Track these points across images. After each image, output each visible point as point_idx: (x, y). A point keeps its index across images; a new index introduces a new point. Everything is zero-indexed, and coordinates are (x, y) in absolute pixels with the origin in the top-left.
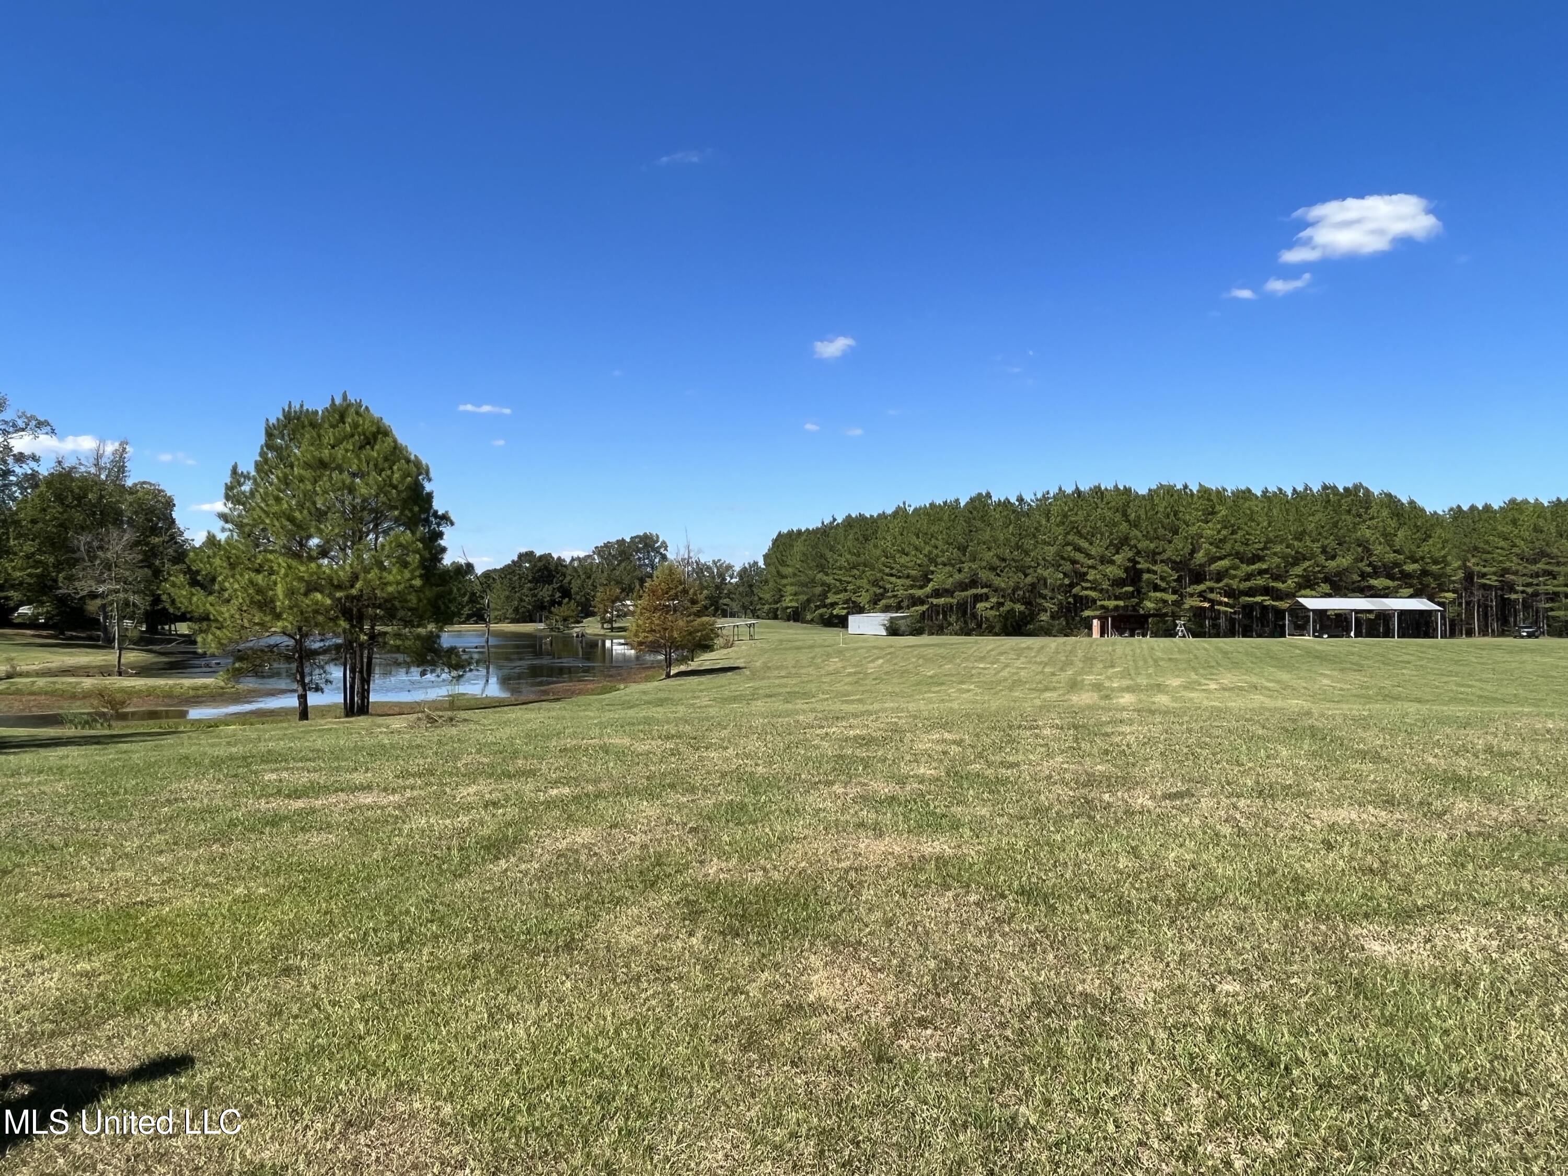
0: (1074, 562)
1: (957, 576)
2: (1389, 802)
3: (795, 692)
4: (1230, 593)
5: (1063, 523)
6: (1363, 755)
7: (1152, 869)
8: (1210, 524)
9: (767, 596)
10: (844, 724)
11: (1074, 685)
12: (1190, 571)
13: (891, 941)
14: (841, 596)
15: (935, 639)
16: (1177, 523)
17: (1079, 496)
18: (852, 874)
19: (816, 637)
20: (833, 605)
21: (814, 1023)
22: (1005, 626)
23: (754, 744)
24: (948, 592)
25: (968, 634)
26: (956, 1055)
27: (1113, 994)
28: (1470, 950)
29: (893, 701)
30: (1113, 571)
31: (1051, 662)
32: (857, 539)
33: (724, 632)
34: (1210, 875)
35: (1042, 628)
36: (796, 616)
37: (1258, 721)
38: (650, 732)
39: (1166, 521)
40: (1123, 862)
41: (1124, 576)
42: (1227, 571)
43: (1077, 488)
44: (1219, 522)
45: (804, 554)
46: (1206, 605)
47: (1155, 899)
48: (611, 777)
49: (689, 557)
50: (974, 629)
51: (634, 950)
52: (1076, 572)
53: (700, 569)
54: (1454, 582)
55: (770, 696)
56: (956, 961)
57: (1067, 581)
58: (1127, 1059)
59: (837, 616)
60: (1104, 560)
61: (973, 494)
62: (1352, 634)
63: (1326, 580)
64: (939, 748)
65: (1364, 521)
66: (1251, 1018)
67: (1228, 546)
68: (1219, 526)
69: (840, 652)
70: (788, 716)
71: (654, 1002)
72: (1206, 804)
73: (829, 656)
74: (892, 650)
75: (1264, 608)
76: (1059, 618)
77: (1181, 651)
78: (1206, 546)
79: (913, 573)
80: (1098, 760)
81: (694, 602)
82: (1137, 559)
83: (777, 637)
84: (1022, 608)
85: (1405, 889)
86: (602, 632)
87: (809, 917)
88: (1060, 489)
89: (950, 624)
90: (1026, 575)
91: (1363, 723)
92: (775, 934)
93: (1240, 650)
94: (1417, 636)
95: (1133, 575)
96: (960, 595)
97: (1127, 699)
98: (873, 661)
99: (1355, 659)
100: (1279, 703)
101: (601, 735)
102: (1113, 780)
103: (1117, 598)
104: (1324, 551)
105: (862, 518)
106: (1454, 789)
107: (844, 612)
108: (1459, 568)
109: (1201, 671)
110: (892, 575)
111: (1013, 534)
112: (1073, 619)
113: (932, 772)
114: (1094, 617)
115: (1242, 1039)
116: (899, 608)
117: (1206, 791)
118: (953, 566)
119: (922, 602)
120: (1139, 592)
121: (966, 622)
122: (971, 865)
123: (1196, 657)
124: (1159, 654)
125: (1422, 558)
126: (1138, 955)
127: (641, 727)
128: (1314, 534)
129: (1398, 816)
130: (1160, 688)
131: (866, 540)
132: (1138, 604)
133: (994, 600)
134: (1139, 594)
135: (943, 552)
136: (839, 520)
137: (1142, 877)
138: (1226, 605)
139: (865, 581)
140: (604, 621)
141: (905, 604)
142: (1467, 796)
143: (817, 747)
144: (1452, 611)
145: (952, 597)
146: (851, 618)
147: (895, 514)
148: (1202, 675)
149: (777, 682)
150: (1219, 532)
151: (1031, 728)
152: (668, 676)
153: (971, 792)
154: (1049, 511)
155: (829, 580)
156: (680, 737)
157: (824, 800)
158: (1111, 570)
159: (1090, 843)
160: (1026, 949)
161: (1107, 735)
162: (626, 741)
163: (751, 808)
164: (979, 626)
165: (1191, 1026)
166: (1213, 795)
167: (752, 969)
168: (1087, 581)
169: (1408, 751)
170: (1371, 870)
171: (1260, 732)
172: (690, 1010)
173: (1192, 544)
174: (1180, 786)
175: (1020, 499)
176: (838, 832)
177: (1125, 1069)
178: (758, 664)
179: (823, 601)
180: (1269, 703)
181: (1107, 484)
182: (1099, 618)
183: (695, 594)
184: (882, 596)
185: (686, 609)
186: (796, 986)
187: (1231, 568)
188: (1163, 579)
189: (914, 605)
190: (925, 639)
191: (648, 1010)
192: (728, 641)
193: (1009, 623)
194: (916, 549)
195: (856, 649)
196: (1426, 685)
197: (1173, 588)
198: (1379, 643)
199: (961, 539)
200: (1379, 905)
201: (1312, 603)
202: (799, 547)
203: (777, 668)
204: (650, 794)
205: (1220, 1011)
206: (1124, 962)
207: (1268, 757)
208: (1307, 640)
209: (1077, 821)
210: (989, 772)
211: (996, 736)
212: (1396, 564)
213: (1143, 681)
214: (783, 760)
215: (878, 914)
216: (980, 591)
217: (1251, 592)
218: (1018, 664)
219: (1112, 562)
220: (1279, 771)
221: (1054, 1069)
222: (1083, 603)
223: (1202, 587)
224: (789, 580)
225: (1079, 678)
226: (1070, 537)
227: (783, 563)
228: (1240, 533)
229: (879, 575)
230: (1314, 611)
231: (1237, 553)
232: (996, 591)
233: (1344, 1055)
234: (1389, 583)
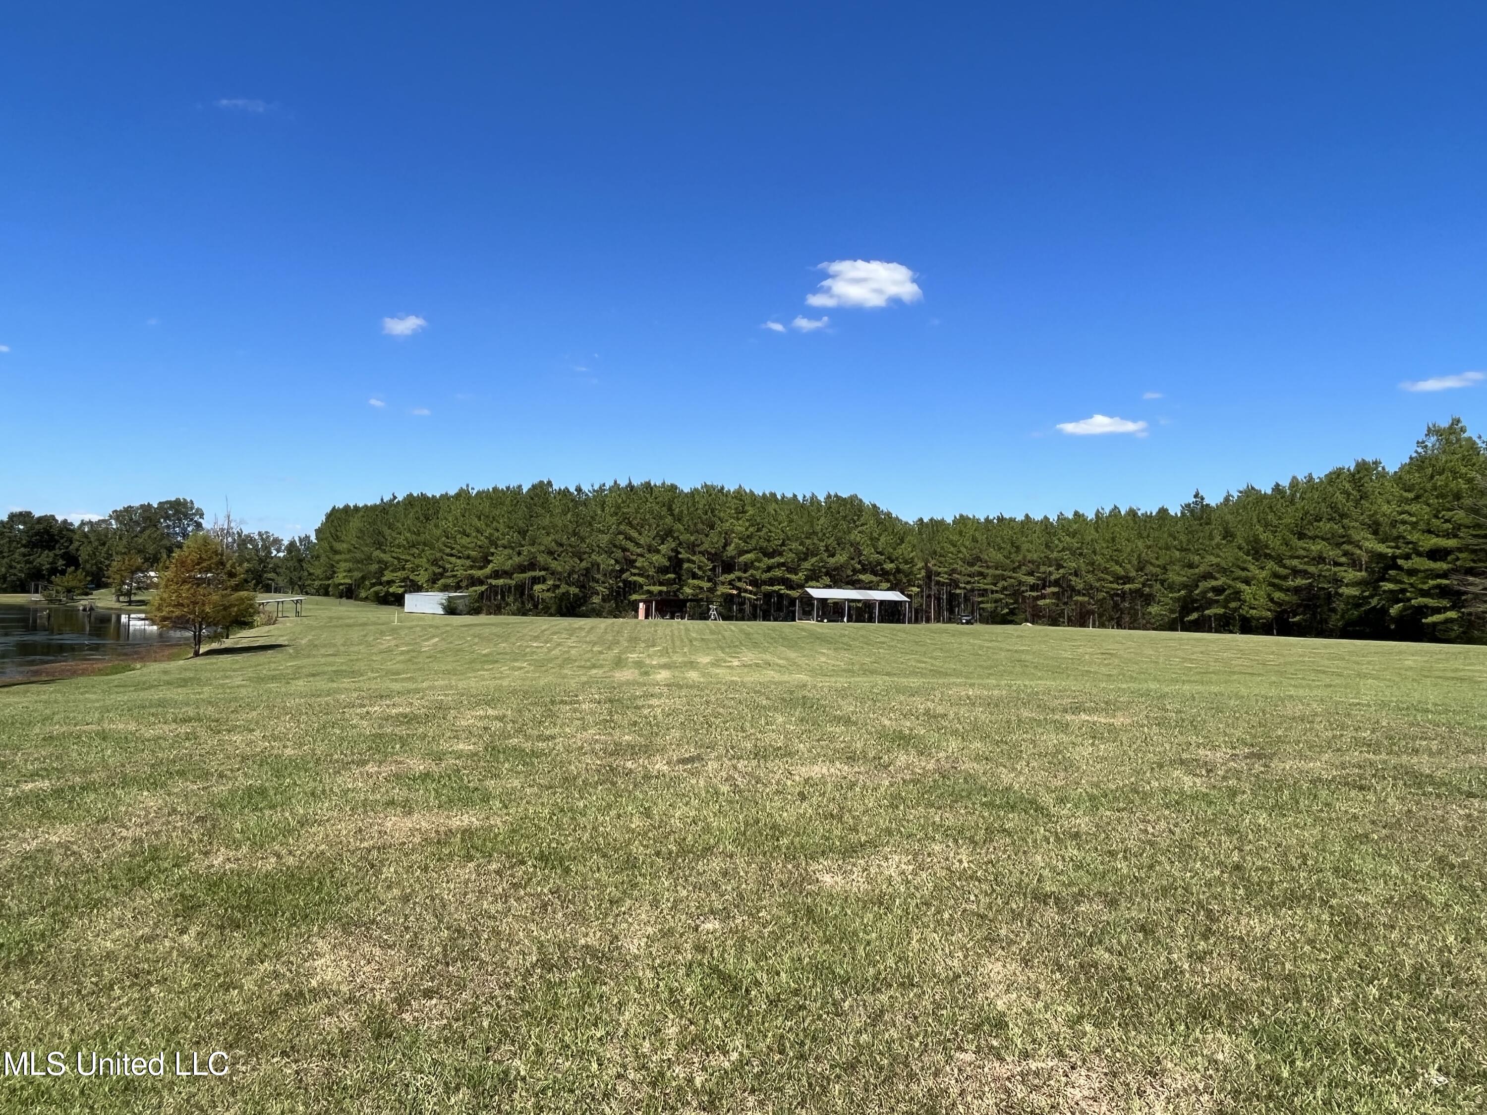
0: (625, 550)
1: (517, 559)
2: (851, 759)
3: (342, 671)
4: (754, 582)
5: (617, 514)
6: (838, 720)
7: (660, 827)
8: (740, 522)
9: (318, 572)
10: (388, 702)
11: (619, 663)
12: (723, 561)
13: (406, 917)
14: (399, 574)
15: (493, 618)
16: (713, 519)
17: (631, 490)
18: (375, 853)
19: (370, 615)
20: (390, 583)
21: (313, 1009)
22: (560, 607)
23: (286, 725)
24: (507, 574)
25: (524, 614)
26: (457, 1020)
27: (611, 943)
28: (893, 874)
29: (443, 679)
30: (659, 559)
31: (601, 641)
32: (418, 518)
33: (267, 608)
34: (707, 829)
35: (594, 610)
36: (349, 593)
37: (764, 693)
38: (164, 715)
39: (704, 517)
40: (636, 823)
41: (667, 564)
42: (752, 563)
43: (630, 483)
44: (747, 520)
45: (361, 531)
46: (735, 592)
47: (658, 854)
48: (106, 767)
49: (229, 528)
50: (530, 610)
51: (110, 956)
52: (626, 560)
53: (244, 541)
54: (919, 579)
55: (313, 675)
56: (469, 929)
57: (618, 568)
58: (616, 1001)
59: (393, 594)
60: (651, 549)
61: (536, 481)
62: (845, 619)
63: (827, 574)
64: (480, 724)
65: (857, 526)
66: (724, 950)
67: (753, 542)
68: (747, 524)
69: (394, 631)
70: (328, 695)
71: (126, 1011)
72: (712, 766)
73: (382, 633)
74: (448, 628)
75: (781, 596)
76: (610, 602)
77: (712, 632)
78: (736, 540)
79: (473, 553)
80: (627, 731)
81: (231, 575)
82: (679, 549)
83: (328, 614)
84: (577, 590)
85: (854, 829)
86: (117, 605)
87: (322, 900)
88: (615, 482)
89: (508, 604)
90: (581, 560)
91: (843, 693)
92: (281, 922)
93: (760, 632)
94: (892, 622)
95: (676, 564)
96: (519, 577)
97: (663, 675)
98: (427, 640)
99: (846, 640)
100: (786, 678)
101: (100, 721)
102: (637, 749)
103: (661, 584)
104: (827, 550)
105: (423, 497)
106: (899, 745)
107: (401, 590)
108: (923, 568)
109: (727, 650)
110: (452, 555)
111: (571, 522)
112: (622, 602)
113: (471, 747)
114: (641, 601)
115: (715, 970)
116: (458, 587)
117: (712, 756)
118: (513, 548)
119: (481, 582)
120: (680, 579)
121: (523, 603)
122: (496, 836)
123: (724, 638)
124: (694, 635)
125: (897, 559)
126: (637, 906)
127: (153, 710)
128: (820, 535)
129: (856, 769)
130: (692, 665)
131: (427, 519)
132: (678, 590)
133: (550, 582)
134: (680, 581)
135: (503, 534)
136: (400, 498)
137: (650, 835)
138: (751, 592)
139: (425, 560)
140: (120, 593)
141: (464, 584)
142: (907, 750)
143: (354, 727)
144: (916, 602)
145: (511, 578)
146: (406, 596)
147: (458, 496)
148: (727, 653)
149: (323, 660)
150: (747, 529)
151: (571, 703)
152: (197, 654)
153: (506, 765)
154: (604, 502)
155: (386, 557)
156: (200, 720)
157: (354, 781)
158: (655, 558)
159: (609, 806)
160: (537, 910)
161: (637, 708)
162: (132, 727)
163: (272, 793)
164: (536, 606)
165: (674, 964)
166: (718, 758)
167: (250, 961)
168: (636, 567)
169: (871, 716)
170: (832, 815)
171: (764, 702)
172: (169, 1014)
173: (725, 538)
174: (693, 752)
175: (579, 490)
176: (366, 812)
177: (614, 1012)
178: (303, 642)
179: (378, 578)
180: (777, 677)
181: (656, 481)
182: (644, 601)
183: (233, 566)
184: (442, 575)
185: (222, 583)
186: (298, 973)
187: (756, 561)
188: (700, 568)
189: (473, 584)
190: (482, 618)
191: (120, 1019)
192: (270, 618)
193: (563, 604)
194: (478, 531)
195: (411, 628)
196: (895, 662)
197: (708, 576)
198: (864, 627)
199: (521, 523)
200: (833, 843)
201: (817, 593)
202: (355, 523)
203: (325, 646)
204: (154, 784)
205: (700, 948)
206: (624, 913)
207: (767, 724)
208: (811, 624)
209: (600, 788)
210: (527, 746)
211: (538, 711)
212: (879, 563)
213: (678, 659)
214: (314, 741)
215: (396, 892)
216: (538, 573)
217: (772, 582)
218: (570, 643)
219: (658, 551)
220: (774, 736)
221: (549, 1021)
222: (634, 587)
223: (732, 576)
224: (343, 556)
225: (623, 656)
226: (622, 527)
227: (337, 539)
228: (765, 530)
229: (438, 555)
230: (817, 599)
231: (761, 548)
232: (553, 574)
233: (792, 973)
234: (874, 578)
